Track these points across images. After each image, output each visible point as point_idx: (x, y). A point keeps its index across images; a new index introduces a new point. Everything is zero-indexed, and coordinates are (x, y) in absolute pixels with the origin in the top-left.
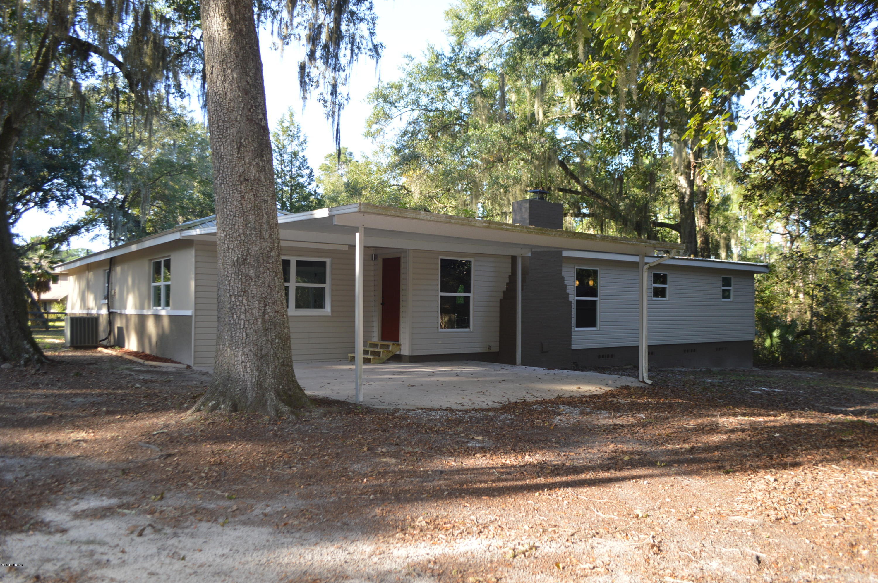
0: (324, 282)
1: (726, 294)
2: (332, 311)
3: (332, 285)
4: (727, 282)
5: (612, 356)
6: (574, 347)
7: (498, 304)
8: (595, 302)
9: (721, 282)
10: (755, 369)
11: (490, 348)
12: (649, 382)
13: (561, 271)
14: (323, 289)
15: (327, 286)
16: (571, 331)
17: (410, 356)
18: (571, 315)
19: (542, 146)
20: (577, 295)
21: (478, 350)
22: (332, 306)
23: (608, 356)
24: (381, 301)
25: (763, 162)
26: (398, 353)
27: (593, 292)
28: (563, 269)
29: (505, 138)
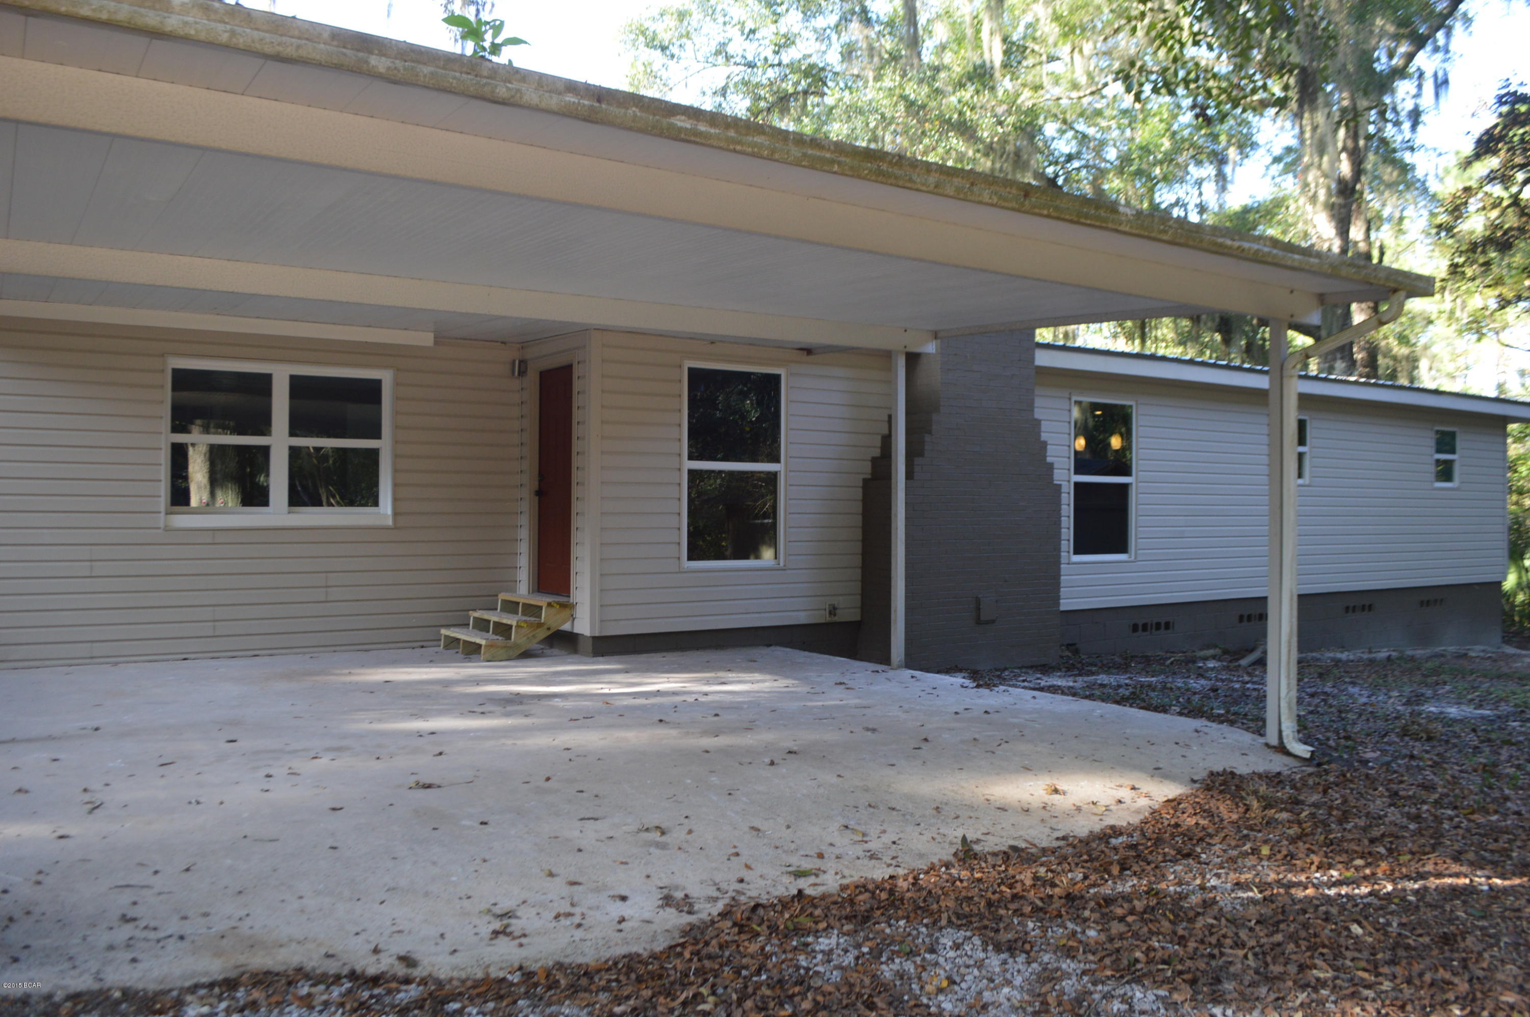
0: (377, 435)
1: (1445, 472)
2: (395, 514)
3: (396, 442)
4: (1446, 443)
5: (1167, 626)
6: (1066, 604)
7: (859, 493)
8: (1125, 487)
9: (1432, 443)
10: (1510, 650)
11: (833, 611)
12: (1303, 750)
13: (1031, 407)
14: (374, 454)
15: (384, 445)
16: (1058, 563)
17: (594, 638)
18: (1058, 524)
19: (1000, 123)
20: (1078, 471)
21: (802, 618)
22: (395, 500)
23: (1158, 627)
24: (536, 485)
25: (1497, 190)
26: (566, 627)
27: (1121, 465)
28: (1038, 402)
29: (910, 105)
